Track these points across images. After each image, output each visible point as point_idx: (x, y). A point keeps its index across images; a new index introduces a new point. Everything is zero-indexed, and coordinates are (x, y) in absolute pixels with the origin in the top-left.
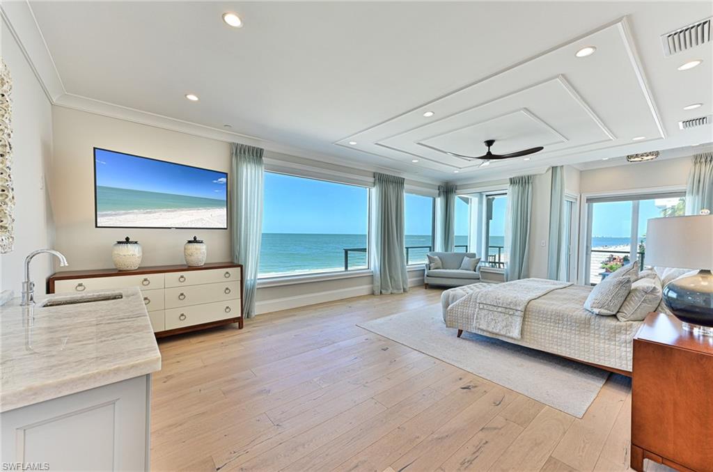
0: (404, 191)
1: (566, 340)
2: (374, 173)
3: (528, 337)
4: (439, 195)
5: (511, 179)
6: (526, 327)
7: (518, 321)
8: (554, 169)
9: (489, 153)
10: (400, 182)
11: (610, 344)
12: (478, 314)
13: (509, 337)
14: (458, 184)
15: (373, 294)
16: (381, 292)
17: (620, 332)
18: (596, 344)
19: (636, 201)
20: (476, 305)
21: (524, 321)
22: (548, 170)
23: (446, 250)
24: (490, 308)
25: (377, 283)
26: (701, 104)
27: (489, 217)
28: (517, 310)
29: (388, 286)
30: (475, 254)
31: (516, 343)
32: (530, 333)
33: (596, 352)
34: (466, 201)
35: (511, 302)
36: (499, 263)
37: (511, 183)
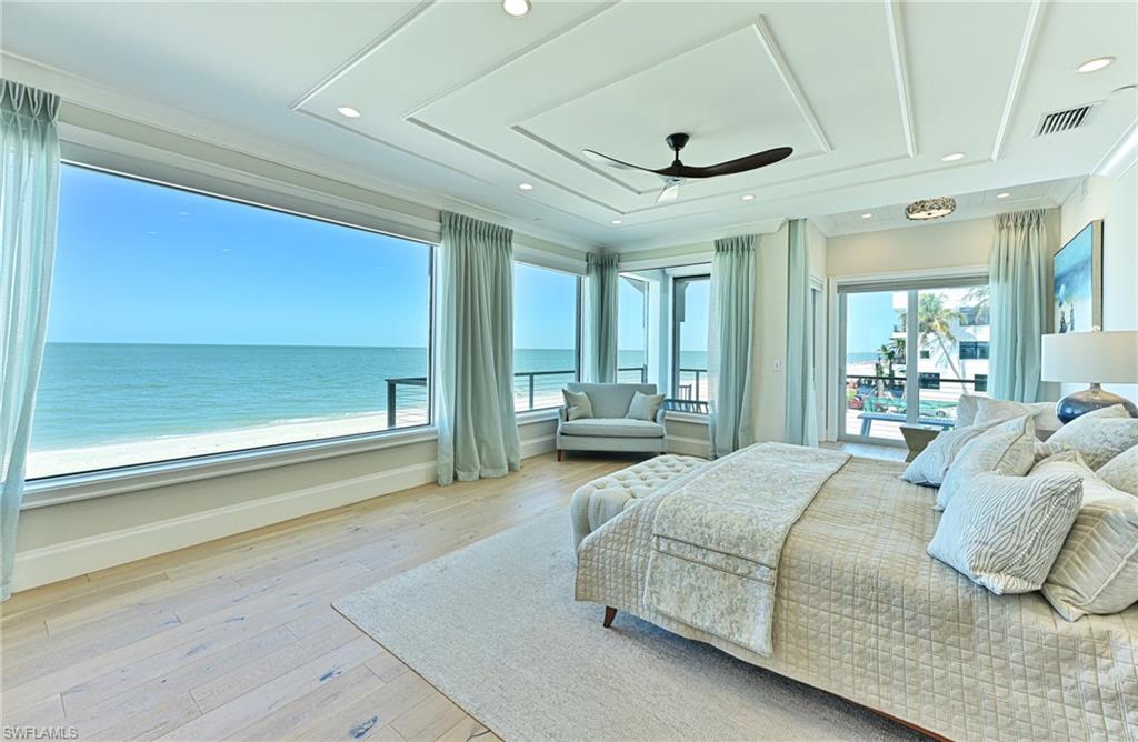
0: (512, 257)
1: (903, 667)
2: (441, 212)
3: (791, 647)
4: (588, 272)
5: (717, 243)
6: (784, 615)
7: (763, 596)
8: (792, 223)
9: (677, 163)
10: (502, 238)
11: (1042, 695)
12: (656, 567)
13: (737, 645)
14: (623, 250)
15: (436, 483)
16: (456, 478)
17: (1072, 658)
18: (1000, 692)
19: (913, 291)
20: (649, 540)
21: (778, 596)
22: (782, 226)
23: (602, 380)
24: (688, 552)
25: (447, 459)
26: (1113, 58)
27: (678, 316)
28: (757, 563)
29: (473, 463)
30: (655, 386)
31: (759, 663)
32: (798, 637)
33: (1003, 720)
34: (640, 285)
35: (740, 538)
36: (698, 403)
37: (718, 251)
